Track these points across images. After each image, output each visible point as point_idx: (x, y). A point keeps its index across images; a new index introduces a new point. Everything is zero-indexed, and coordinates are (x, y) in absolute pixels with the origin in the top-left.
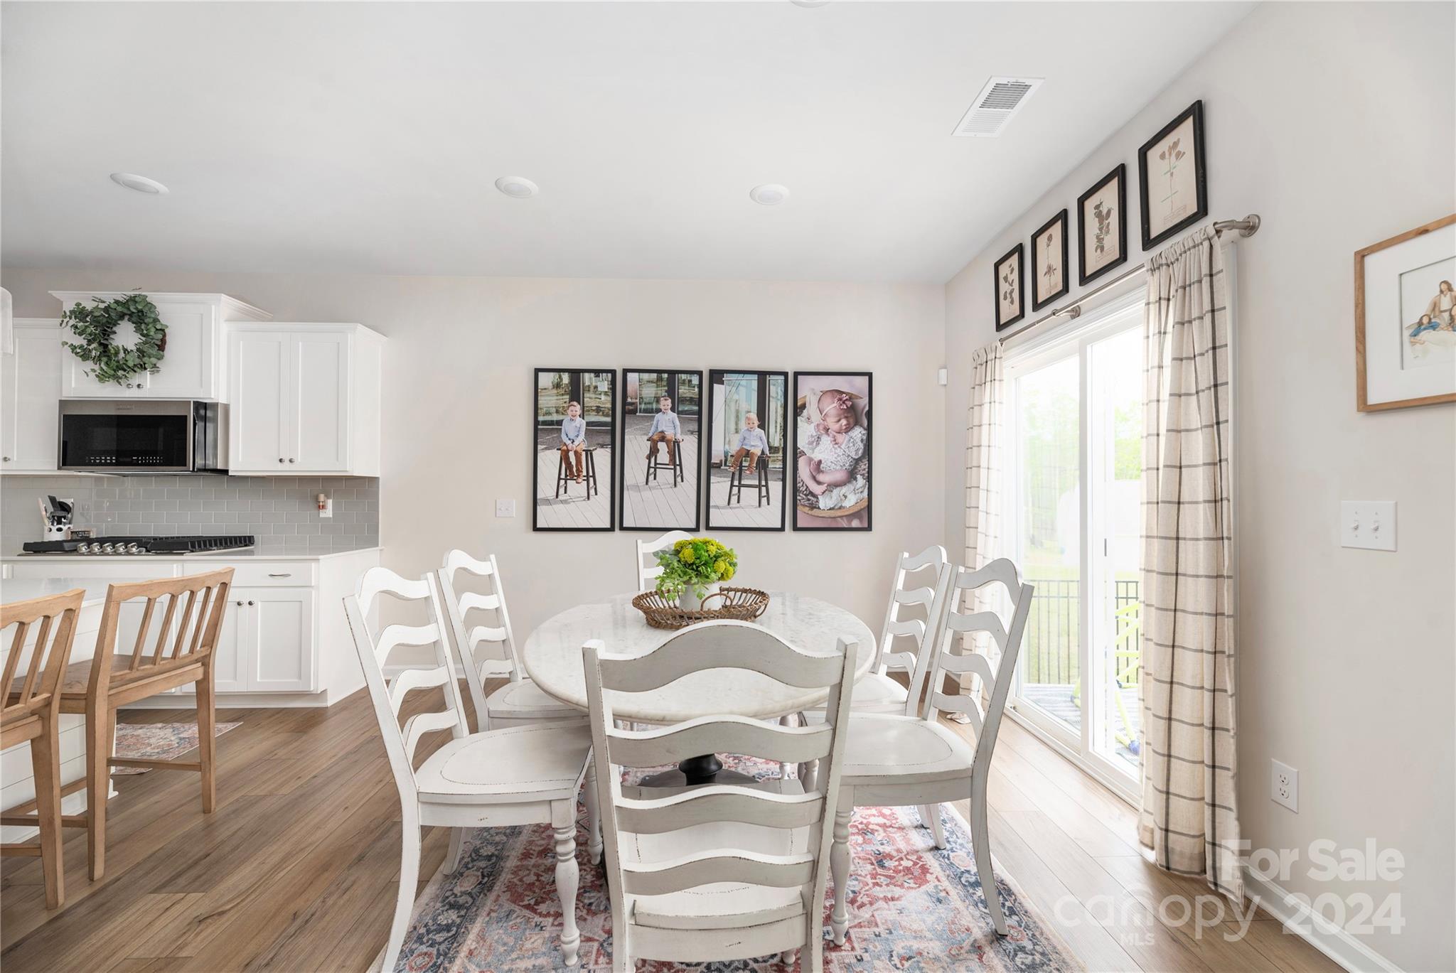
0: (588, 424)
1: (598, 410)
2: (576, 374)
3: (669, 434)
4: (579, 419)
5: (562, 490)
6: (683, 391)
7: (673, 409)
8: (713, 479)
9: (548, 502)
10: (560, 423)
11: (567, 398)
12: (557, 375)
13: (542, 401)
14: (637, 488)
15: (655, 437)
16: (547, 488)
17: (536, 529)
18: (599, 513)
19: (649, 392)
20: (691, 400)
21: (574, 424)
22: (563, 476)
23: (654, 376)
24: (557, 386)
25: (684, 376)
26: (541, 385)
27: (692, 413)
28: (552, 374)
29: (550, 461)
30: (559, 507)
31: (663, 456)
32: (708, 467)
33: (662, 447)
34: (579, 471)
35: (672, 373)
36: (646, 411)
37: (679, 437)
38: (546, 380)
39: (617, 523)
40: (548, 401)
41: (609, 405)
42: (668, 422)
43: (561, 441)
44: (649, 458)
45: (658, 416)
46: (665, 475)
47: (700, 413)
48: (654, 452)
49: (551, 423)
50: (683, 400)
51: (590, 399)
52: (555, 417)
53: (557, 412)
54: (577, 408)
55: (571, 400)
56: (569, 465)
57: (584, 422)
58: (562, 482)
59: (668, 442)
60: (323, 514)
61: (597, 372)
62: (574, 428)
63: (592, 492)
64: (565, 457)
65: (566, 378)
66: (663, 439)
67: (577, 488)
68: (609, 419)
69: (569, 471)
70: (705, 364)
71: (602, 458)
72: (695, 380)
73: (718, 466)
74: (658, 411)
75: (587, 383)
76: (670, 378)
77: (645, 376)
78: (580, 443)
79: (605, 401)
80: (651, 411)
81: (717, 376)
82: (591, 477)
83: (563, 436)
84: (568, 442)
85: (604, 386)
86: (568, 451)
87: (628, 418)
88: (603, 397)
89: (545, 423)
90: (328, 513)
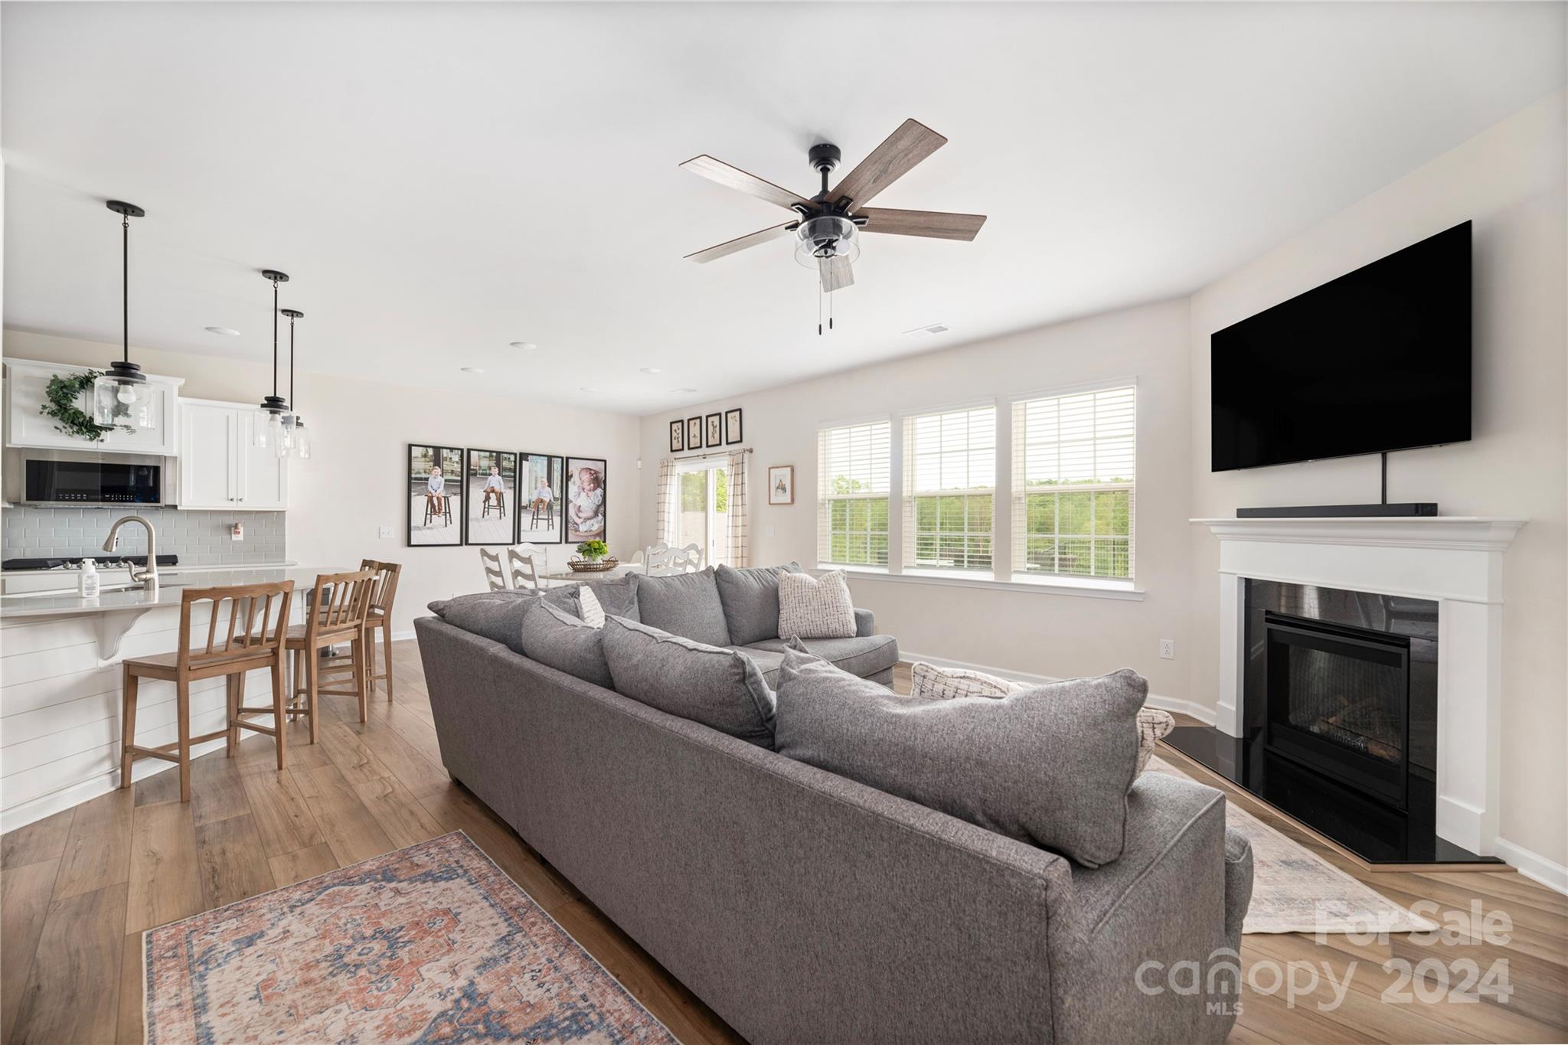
0: (446, 481)
1: (452, 472)
2: (437, 449)
3: (497, 488)
4: (440, 478)
5: (428, 521)
6: (505, 464)
7: (499, 474)
8: (522, 515)
9: (418, 528)
10: (427, 479)
11: (432, 464)
12: (424, 449)
13: (414, 465)
14: (477, 519)
15: (489, 490)
16: (417, 519)
17: (409, 545)
18: (453, 534)
19: (485, 463)
20: (510, 470)
21: (436, 480)
22: (429, 512)
23: (488, 454)
24: (425, 456)
25: (505, 455)
26: (413, 455)
27: (510, 477)
28: (421, 448)
29: (419, 503)
30: (425, 532)
31: (493, 501)
32: (519, 508)
33: (492, 495)
34: (440, 509)
35: (499, 453)
36: (482, 474)
37: (503, 490)
38: (417, 452)
39: (465, 540)
40: (419, 465)
41: (459, 470)
42: (496, 481)
43: (428, 491)
44: (485, 502)
45: (490, 478)
46: (494, 513)
47: (515, 477)
48: (488, 498)
49: (421, 479)
50: (505, 469)
51: (447, 466)
52: (424, 476)
53: (425, 472)
54: (438, 470)
55: (434, 465)
56: (433, 506)
57: (443, 480)
58: (428, 516)
59: (496, 493)
60: (235, 537)
61: (452, 449)
62: (437, 483)
63: (448, 522)
64: (430, 500)
65: (431, 452)
66: (493, 491)
67: (438, 520)
68: (459, 478)
69: (433, 508)
70: (518, 449)
71: (455, 502)
72: (512, 458)
73: (526, 508)
74: (490, 474)
75: (445, 455)
76: (497, 456)
77: (482, 454)
78: (441, 492)
79: (457, 467)
80: (486, 474)
81: (524, 456)
82: (448, 513)
83: (429, 487)
84: (433, 492)
85: (456, 457)
86: (432, 497)
87: (471, 478)
88: (455, 465)
89: (416, 479)
90: (239, 537)
